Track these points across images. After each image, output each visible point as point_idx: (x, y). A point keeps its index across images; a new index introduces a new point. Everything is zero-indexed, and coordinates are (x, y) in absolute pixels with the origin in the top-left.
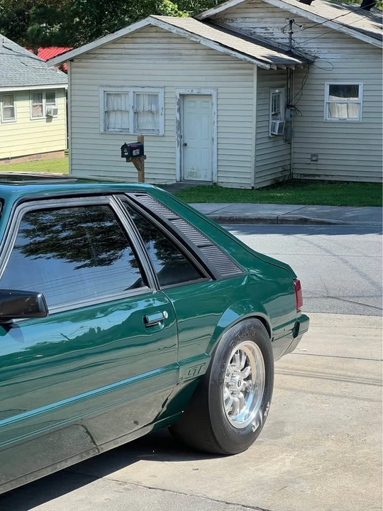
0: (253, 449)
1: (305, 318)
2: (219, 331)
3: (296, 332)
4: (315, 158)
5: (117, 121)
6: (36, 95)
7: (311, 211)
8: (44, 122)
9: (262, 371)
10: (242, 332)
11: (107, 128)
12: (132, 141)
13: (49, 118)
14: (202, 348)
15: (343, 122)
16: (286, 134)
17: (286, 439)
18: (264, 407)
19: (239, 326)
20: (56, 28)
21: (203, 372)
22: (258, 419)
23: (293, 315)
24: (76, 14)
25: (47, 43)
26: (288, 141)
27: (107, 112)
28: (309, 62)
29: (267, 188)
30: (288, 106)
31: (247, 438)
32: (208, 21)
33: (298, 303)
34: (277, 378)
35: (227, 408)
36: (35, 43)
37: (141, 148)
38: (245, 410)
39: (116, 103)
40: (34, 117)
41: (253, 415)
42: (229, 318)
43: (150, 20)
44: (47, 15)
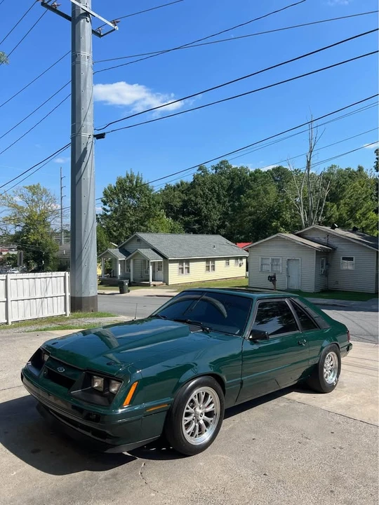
0: (334, 391)
1: (351, 344)
2: (322, 348)
3: (348, 349)
4: (337, 283)
5: (265, 268)
6: (236, 258)
7: (338, 302)
8: (238, 267)
9: (337, 363)
10: (330, 348)
11: (261, 270)
12: (271, 275)
13: (240, 266)
14: (316, 353)
15: (348, 270)
16: (326, 274)
17: (345, 389)
18: (338, 377)
19: (329, 346)
20: (243, 237)
21: (317, 362)
22: (335, 381)
23: (347, 343)
24: (250, 232)
25: (240, 242)
26: (327, 276)
27: (262, 265)
28: (334, 249)
29: (319, 292)
30: (327, 264)
31: (332, 387)
32: (298, 235)
33: (349, 339)
34: (342, 366)
35: (325, 376)
36: (236, 241)
37: (275, 277)
38: (331, 377)
39: (265, 262)
40: (236, 265)
41: (334, 379)
42: (326, 343)
43: (278, 235)
44: (241, 233)
